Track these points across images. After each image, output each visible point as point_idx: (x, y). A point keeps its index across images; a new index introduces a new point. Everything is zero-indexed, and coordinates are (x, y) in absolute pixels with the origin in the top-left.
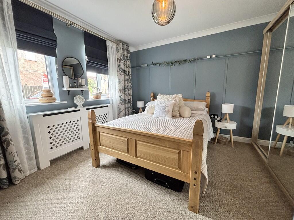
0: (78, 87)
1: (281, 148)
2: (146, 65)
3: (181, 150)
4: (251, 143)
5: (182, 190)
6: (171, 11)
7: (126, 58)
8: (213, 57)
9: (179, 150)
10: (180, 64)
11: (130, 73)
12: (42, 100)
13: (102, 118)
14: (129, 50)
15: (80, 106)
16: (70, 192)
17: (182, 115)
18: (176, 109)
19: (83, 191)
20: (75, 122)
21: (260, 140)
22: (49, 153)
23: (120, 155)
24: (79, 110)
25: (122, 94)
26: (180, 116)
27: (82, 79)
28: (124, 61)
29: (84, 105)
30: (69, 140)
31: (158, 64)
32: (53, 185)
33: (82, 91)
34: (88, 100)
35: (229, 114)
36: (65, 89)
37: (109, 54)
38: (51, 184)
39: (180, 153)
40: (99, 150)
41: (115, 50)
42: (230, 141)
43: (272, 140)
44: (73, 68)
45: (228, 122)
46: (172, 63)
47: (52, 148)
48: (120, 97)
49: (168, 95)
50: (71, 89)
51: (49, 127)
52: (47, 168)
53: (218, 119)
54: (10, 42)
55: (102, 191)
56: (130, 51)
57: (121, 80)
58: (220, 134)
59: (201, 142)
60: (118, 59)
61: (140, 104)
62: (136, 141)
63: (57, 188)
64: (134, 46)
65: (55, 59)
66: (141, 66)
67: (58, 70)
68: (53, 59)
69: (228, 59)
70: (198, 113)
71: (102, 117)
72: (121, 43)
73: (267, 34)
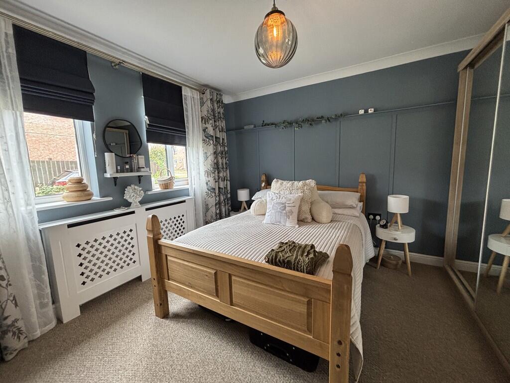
0: (131, 171)
1: (498, 277)
2: (252, 126)
3: (312, 299)
4: (444, 267)
5: (316, 367)
6: (290, 43)
7: (217, 115)
8: (370, 112)
9: (308, 297)
10: (311, 124)
11: (226, 141)
12: (67, 197)
13: (175, 222)
14: (222, 101)
15: (135, 205)
16: (112, 372)
17: (316, 217)
18: (306, 208)
19: (136, 368)
20: (126, 234)
21: (460, 261)
22: (78, 292)
23: (202, 298)
24: (133, 212)
25: (209, 179)
26: (313, 219)
27: (139, 156)
28: (215, 121)
29: (142, 203)
30: (115, 266)
31: (272, 124)
32: (82, 357)
33: (139, 176)
34: (149, 193)
35: (400, 214)
36: (108, 175)
37: (187, 109)
38: (79, 354)
39: (309, 303)
40: (166, 287)
41: (198, 102)
42: (405, 262)
43: (483, 262)
44: (127, 132)
45: (400, 228)
46: (297, 123)
47: (84, 283)
48: (207, 184)
49: (291, 182)
50: (118, 175)
51: (78, 246)
52: (74, 321)
53: (382, 223)
54: (9, 100)
55: (169, 369)
56: (224, 102)
57: (209, 154)
58: (385, 248)
59: (348, 288)
60: (202, 118)
61: (243, 195)
62: (230, 276)
63: (89, 362)
64: (231, 93)
65: (91, 124)
66: (243, 128)
67: (96, 143)
68: (88, 124)
69: (397, 115)
70: (345, 214)
71: (175, 220)
72: (208, 90)
73: (465, 71)
